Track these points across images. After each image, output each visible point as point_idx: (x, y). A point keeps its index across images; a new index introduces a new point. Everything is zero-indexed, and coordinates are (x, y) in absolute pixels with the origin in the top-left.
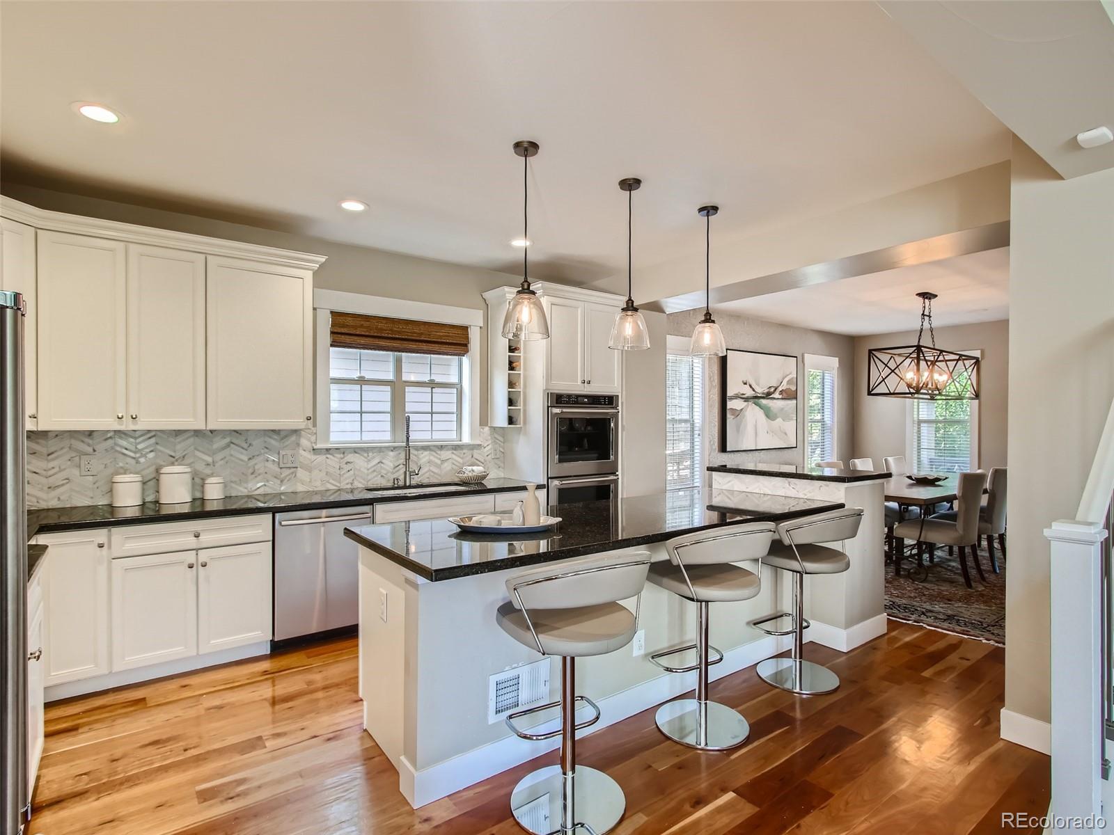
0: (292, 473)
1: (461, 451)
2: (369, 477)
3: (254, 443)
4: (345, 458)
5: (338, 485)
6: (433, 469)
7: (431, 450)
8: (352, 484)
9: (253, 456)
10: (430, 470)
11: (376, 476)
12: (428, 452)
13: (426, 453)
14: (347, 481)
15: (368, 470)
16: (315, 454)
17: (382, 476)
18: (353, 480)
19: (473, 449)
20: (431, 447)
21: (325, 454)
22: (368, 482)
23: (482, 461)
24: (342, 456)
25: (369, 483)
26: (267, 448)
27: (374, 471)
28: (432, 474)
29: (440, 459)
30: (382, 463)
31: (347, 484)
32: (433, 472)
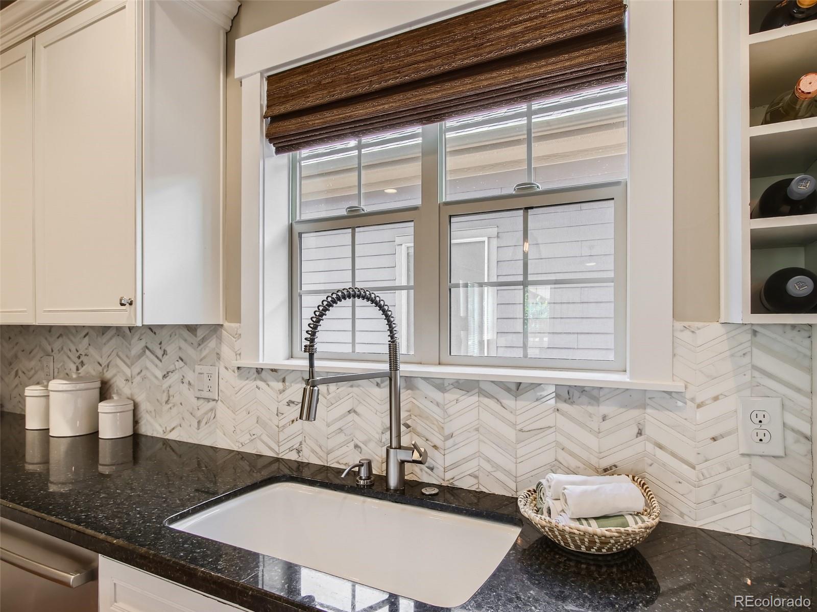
0: (211, 410)
1: (590, 409)
2: (331, 444)
3: (169, 350)
4: (288, 392)
5: (277, 449)
6: (490, 451)
7: (483, 393)
8: (299, 452)
9: (168, 373)
10: (478, 454)
11: (346, 443)
12: (475, 398)
13: (472, 399)
14: (289, 445)
15: (328, 425)
16: (240, 377)
17: (356, 446)
18: (301, 444)
19: (644, 406)
20: (482, 385)
21: (255, 379)
22: (328, 454)
23: (692, 459)
24: (280, 385)
25: (331, 457)
26: (182, 360)
27: (341, 430)
28: (488, 467)
29: (514, 425)
30: (355, 412)
31: (291, 450)
32: (488, 460)
